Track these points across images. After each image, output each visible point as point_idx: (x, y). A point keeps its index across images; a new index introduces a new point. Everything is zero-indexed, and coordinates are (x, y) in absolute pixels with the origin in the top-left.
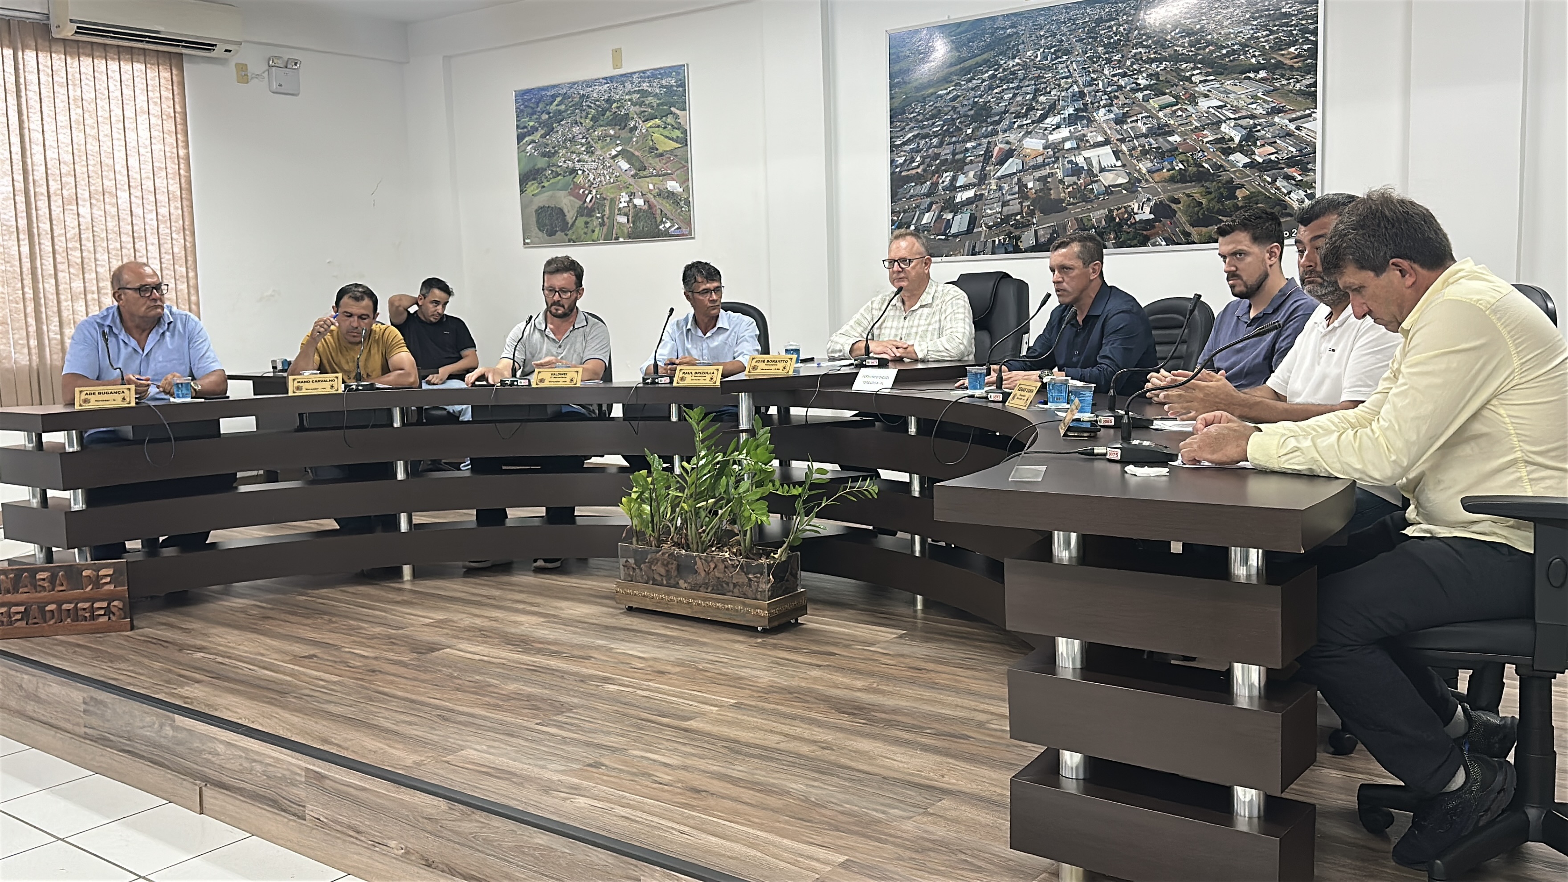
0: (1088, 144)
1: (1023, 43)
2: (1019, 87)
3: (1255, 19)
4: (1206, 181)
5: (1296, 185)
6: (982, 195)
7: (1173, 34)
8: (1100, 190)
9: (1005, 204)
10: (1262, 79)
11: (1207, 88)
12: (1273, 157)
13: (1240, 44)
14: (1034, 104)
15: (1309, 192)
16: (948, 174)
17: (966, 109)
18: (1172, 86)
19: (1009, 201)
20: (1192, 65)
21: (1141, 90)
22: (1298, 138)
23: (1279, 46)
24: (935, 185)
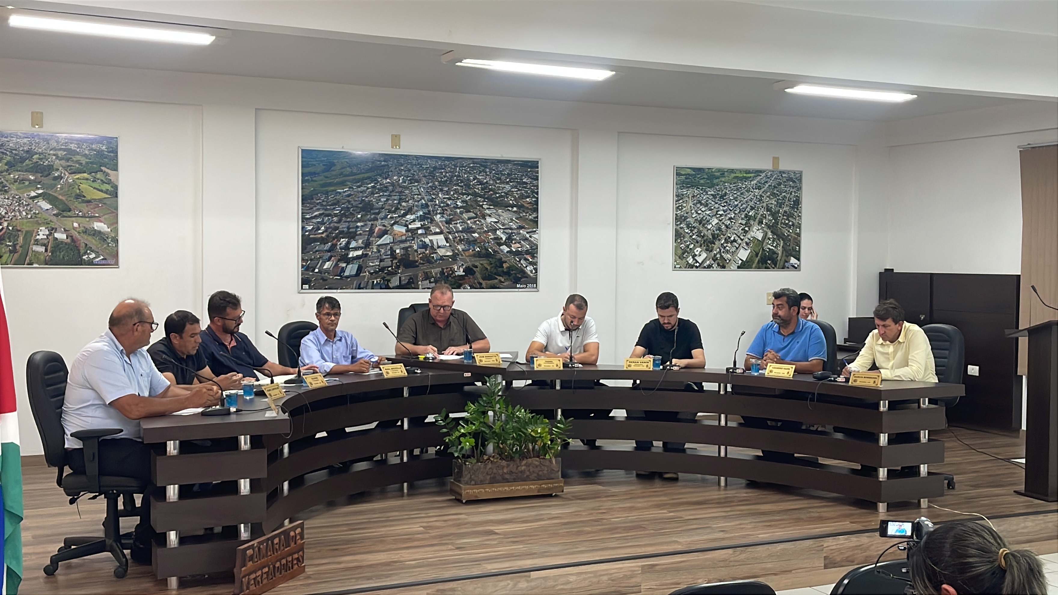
0: (431, 233)
1: (392, 171)
2: (389, 196)
3: (511, 182)
4: (490, 258)
5: (529, 263)
6: (368, 254)
7: (474, 182)
8: (437, 258)
9: (381, 261)
10: (515, 211)
11: (490, 212)
12: (520, 249)
13: (505, 193)
14: (399, 206)
15: (535, 267)
16: (343, 240)
17: (357, 203)
18: (474, 208)
19: (384, 259)
20: (483, 199)
21: (459, 208)
22: (530, 241)
23: (522, 197)
24: (334, 246)
